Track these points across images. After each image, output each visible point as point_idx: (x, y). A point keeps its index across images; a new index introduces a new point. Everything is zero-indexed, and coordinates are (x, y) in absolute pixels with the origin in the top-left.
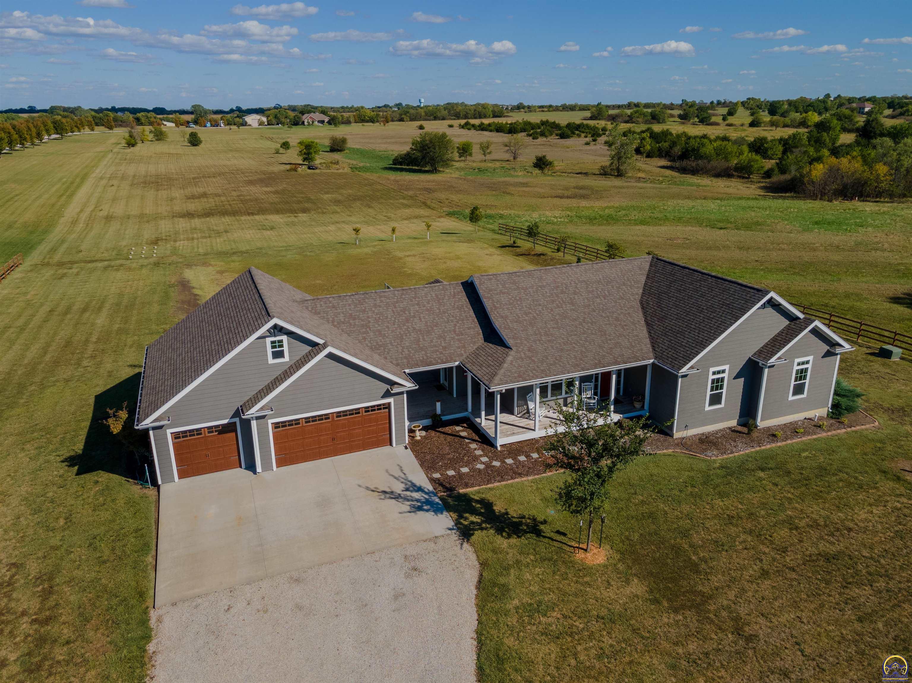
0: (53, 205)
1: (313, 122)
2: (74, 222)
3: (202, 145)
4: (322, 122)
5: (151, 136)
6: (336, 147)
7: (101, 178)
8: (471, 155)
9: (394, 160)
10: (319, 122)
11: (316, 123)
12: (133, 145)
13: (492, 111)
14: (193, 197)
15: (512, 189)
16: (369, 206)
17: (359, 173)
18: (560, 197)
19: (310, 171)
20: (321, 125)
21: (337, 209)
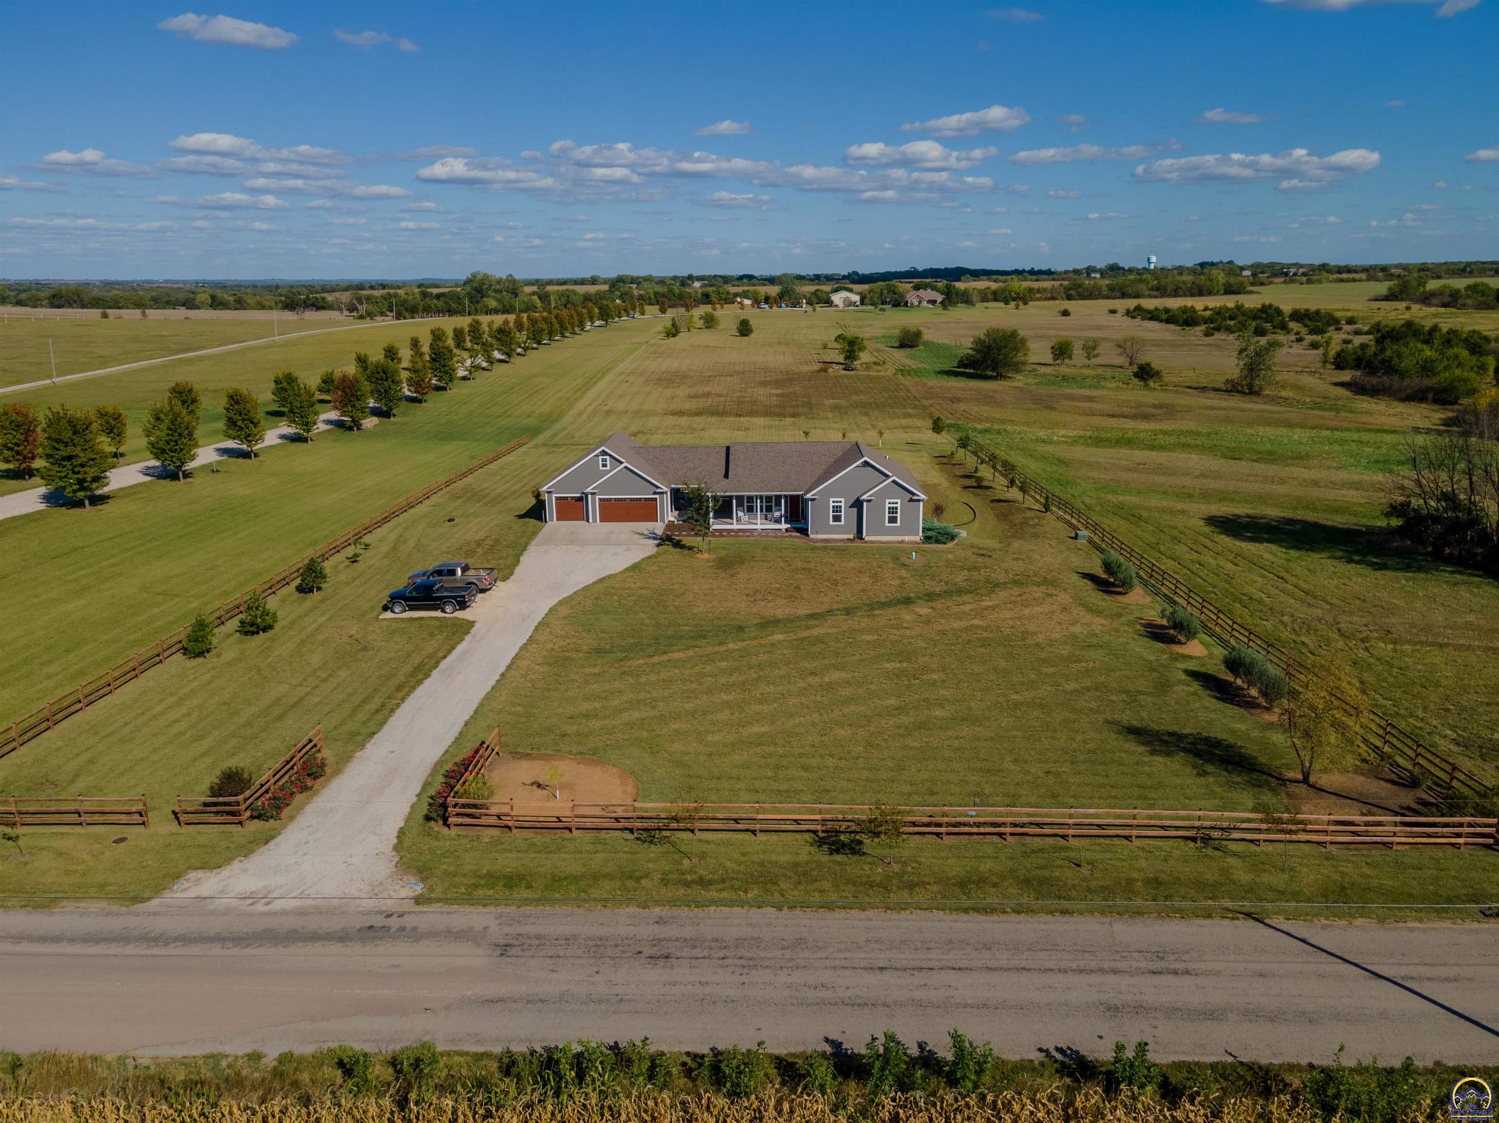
0: (568, 399)
1: (920, 303)
2: (579, 415)
3: (753, 336)
4: (933, 302)
5: (700, 323)
6: (906, 342)
7: (621, 374)
8: (1070, 358)
9: (960, 361)
10: (929, 302)
11: (925, 304)
12: (674, 336)
13: (1224, 285)
14: (696, 396)
15: (1065, 403)
16: (866, 414)
17: (900, 376)
18: (1113, 416)
19: (844, 372)
20: (930, 306)
21: (830, 415)
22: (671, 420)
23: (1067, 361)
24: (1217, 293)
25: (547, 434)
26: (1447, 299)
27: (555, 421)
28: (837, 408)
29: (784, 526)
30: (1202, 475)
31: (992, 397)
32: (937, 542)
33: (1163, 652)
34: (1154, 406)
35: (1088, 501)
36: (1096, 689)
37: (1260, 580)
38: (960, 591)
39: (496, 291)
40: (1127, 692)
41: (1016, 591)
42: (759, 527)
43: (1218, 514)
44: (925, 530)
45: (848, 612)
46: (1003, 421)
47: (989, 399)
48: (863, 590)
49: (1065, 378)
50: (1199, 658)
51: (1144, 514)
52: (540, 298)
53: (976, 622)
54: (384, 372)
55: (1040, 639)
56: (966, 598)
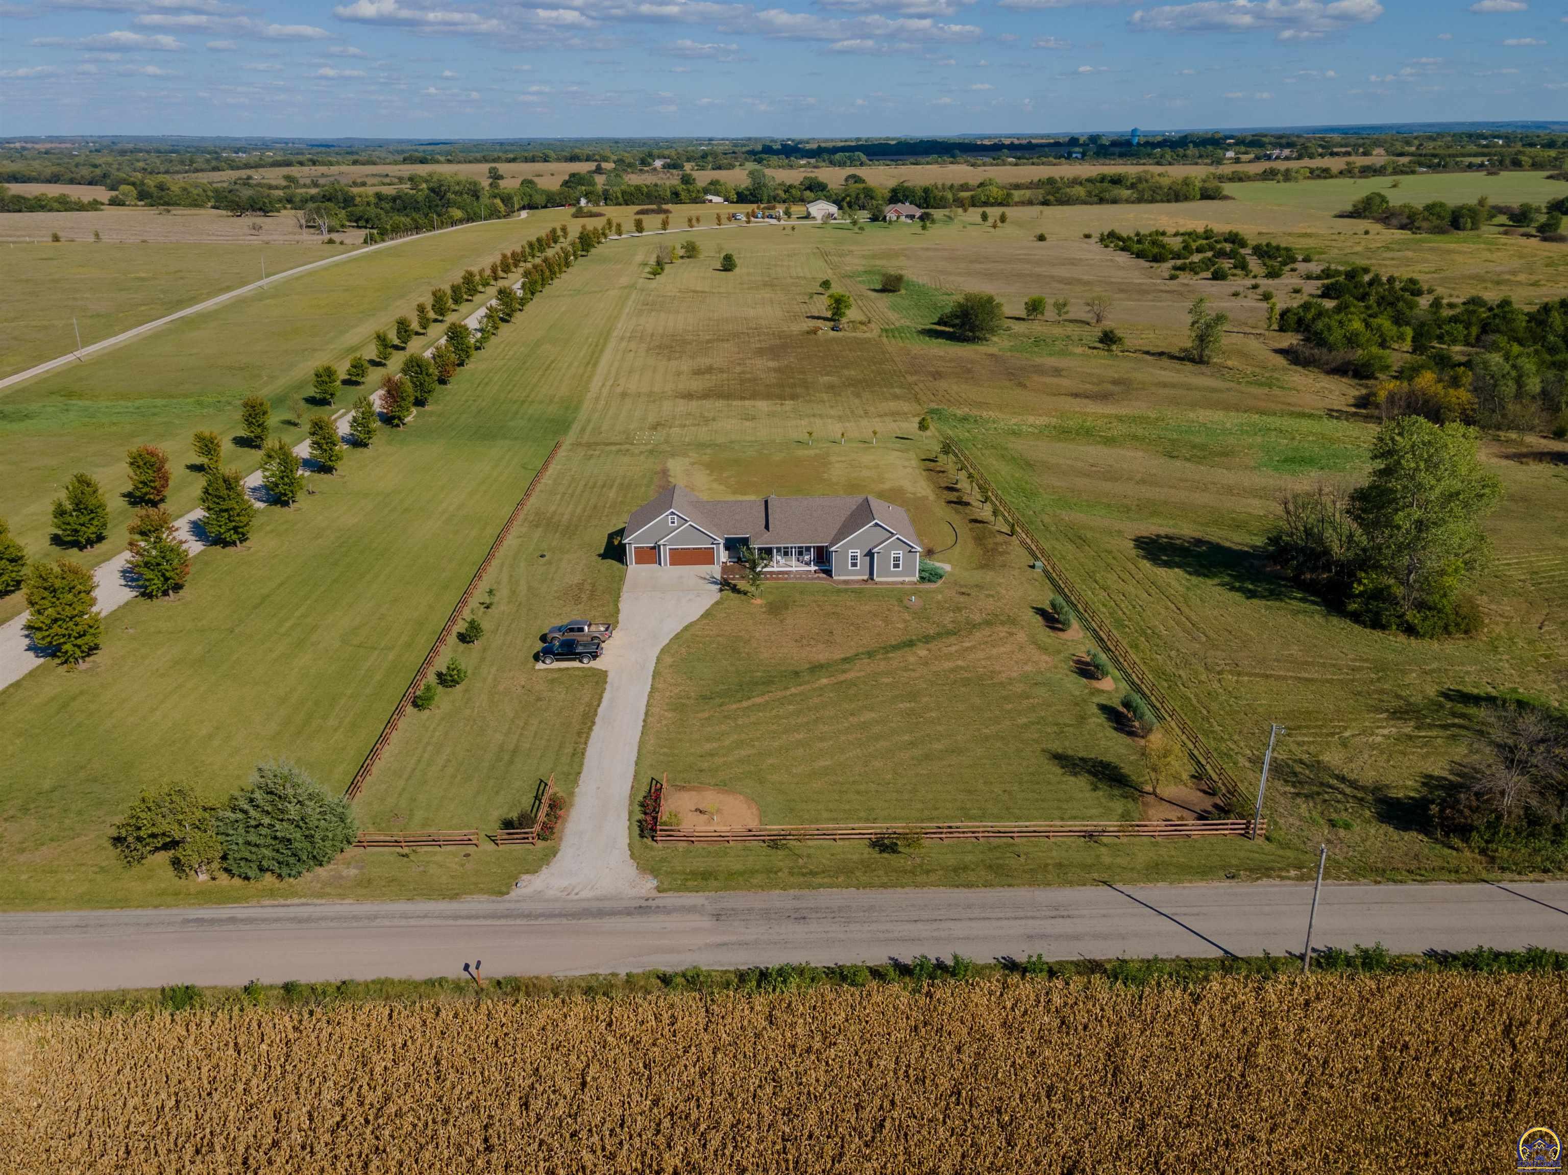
0: (582, 376)
1: (898, 217)
2: (597, 399)
3: (737, 271)
4: (912, 217)
5: (682, 253)
6: (888, 285)
7: (622, 339)
8: (1043, 314)
9: (941, 316)
10: (907, 216)
11: (903, 219)
12: (660, 274)
13: (1201, 189)
14: (698, 372)
15: (1036, 378)
16: (858, 396)
17: (885, 340)
18: (1076, 395)
19: (832, 333)
20: (910, 221)
21: (825, 396)
22: (682, 406)
23: (1039, 316)
24: (1193, 199)
25: (576, 427)
26: (1405, 221)
27: (577, 409)
28: (830, 387)
29: (813, 568)
30: (1143, 482)
31: (969, 371)
32: (929, 581)
33: (1086, 687)
34: (1115, 382)
35: (1047, 519)
36: (1038, 723)
37: (1163, 611)
38: (950, 633)
39: (455, 193)
40: (1057, 724)
41: (987, 631)
42: (794, 569)
43: (1145, 534)
44: (921, 571)
45: (870, 654)
46: (980, 405)
47: (966, 372)
48: (879, 634)
49: (1037, 342)
50: (1108, 692)
51: (1089, 535)
52: (503, 201)
53: (960, 663)
54: (418, 366)
55: (1003, 677)
56: (952, 639)
